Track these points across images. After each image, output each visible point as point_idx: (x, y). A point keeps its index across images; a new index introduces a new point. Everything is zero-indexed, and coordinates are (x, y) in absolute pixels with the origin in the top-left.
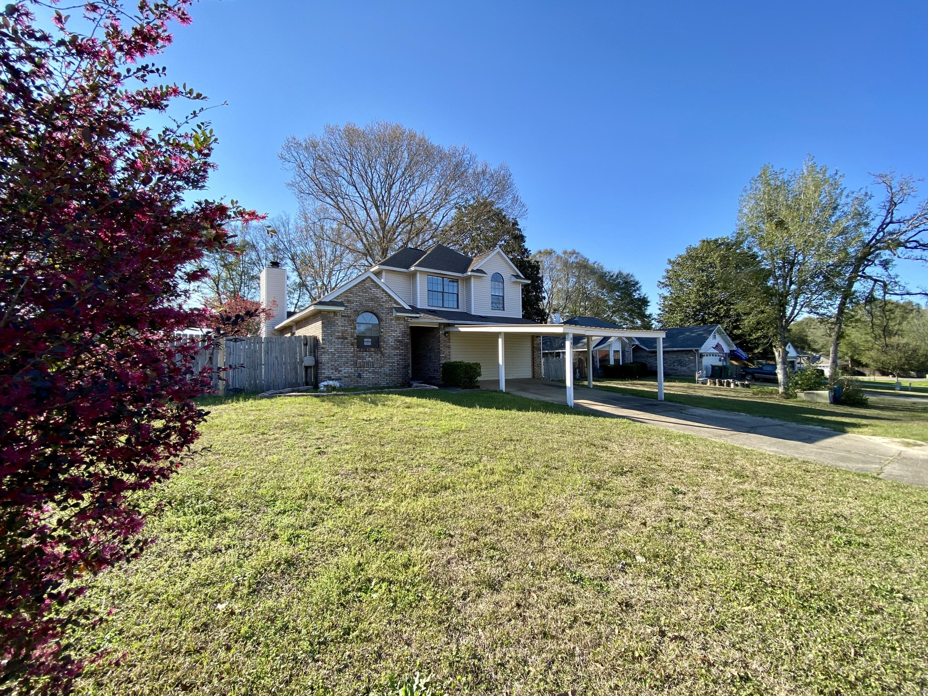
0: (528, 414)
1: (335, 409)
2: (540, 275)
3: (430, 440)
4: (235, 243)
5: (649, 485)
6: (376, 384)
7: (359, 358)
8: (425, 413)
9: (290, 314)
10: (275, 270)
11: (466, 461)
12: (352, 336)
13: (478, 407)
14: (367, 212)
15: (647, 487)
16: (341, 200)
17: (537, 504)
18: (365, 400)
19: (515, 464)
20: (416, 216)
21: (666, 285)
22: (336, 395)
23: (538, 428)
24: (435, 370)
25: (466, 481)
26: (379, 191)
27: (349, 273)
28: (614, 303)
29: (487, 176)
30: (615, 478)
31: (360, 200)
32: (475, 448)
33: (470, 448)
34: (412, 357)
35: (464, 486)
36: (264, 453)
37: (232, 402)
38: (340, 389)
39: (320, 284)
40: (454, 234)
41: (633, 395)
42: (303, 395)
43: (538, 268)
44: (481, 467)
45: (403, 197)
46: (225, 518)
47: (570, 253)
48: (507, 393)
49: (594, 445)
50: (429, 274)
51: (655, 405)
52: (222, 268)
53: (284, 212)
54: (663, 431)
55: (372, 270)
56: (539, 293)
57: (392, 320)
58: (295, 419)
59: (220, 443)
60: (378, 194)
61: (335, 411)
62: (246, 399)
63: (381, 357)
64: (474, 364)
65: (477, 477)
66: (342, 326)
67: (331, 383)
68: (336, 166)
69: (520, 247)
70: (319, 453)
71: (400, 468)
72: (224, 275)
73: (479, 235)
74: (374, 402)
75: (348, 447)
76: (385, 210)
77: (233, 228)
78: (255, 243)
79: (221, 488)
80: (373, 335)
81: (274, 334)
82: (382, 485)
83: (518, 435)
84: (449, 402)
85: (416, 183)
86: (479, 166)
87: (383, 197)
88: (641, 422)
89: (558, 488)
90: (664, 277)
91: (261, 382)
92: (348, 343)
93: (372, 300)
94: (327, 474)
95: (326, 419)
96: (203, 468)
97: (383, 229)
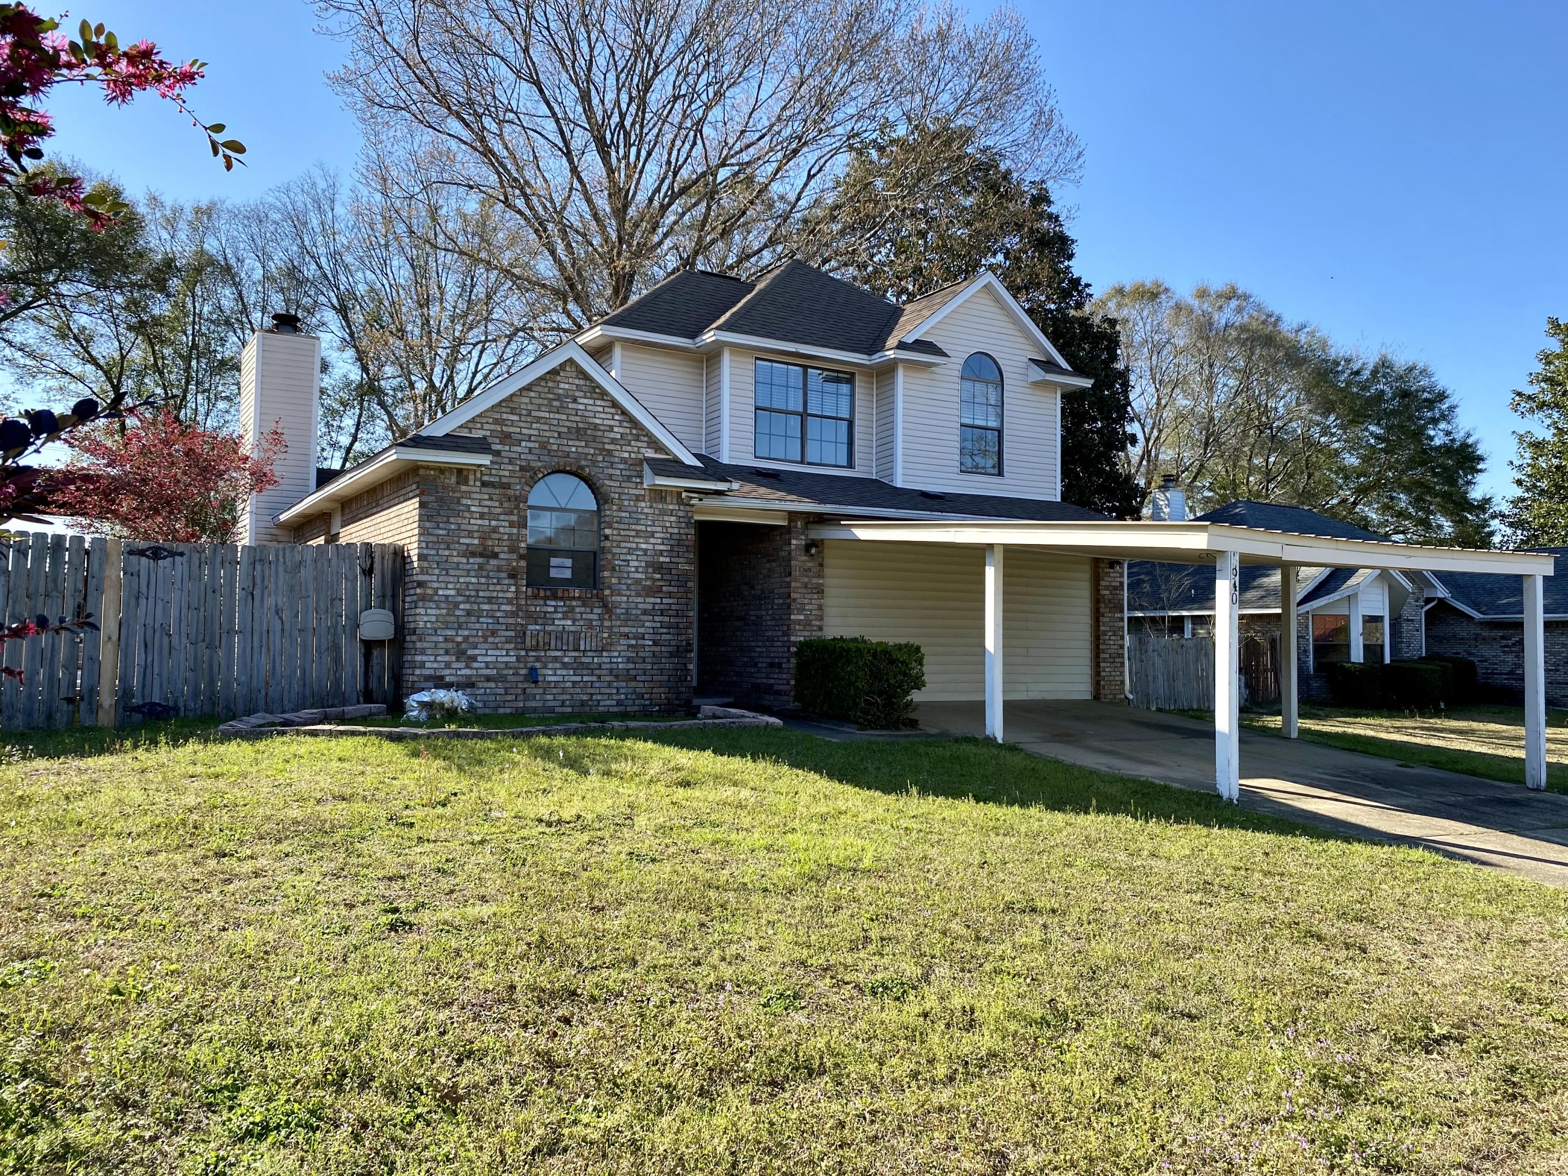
0: (1082, 820)
1: (451, 781)
2: (1120, 366)
3: (756, 899)
4: (173, 260)
5: (1530, 1094)
6: (583, 704)
7: (532, 617)
8: (740, 806)
9: (325, 477)
10: (285, 339)
11: (879, 976)
12: (513, 549)
13: (914, 790)
14: (570, 161)
15: (1525, 1100)
16: (494, 127)
17: (1132, 1145)
18: (547, 754)
19: (1049, 995)
20: (723, 174)
21: (1542, 406)
22: (458, 735)
23: (1120, 872)
24: (771, 665)
25: (878, 1048)
26: (610, 96)
27: (509, 353)
28: (1365, 459)
29: (954, 48)
30: (1402, 1059)
31: (550, 126)
32: (909, 933)
33: (891, 931)
34: (700, 619)
35: (873, 1067)
36: (216, 921)
37: (136, 747)
38: (471, 716)
39: (421, 386)
40: (842, 232)
41: (1436, 765)
42: (353, 734)
43: (1113, 342)
44: (932, 1003)
45: (685, 116)
46: (66, 1146)
47: (1219, 296)
48: (1011, 748)
49: (1320, 938)
50: (760, 355)
51: (1515, 803)
52: (131, 336)
53: (321, 166)
54: (1557, 893)
55: (581, 340)
56: (1116, 421)
57: (638, 498)
58: (326, 811)
59: (81, 879)
60: (609, 106)
61: (451, 787)
62: (176, 740)
63: (601, 620)
64: (899, 647)
65: (914, 1035)
66: (482, 516)
67: (441, 695)
68: (480, 24)
69: (1057, 272)
70: (393, 927)
71: (655, 991)
72: (137, 355)
73: (922, 234)
74: (574, 763)
75: (486, 911)
76: (627, 156)
77: (168, 212)
78: (233, 262)
79: (66, 1035)
80: (577, 548)
81: (274, 538)
82: (594, 1051)
83: (1054, 894)
84: (817, 769)
85: (726, 69)
86: (929, 16)
87: (622, 116)
88: (1474, 861)
89: (1203, 1089)
90: (1535, 379)
91: (227, 684)
92: (499, 569)
93: (578, 433)
94: (412, 1001)
95: (420, 813)
96: (18, 966)
97: (620, 213)
